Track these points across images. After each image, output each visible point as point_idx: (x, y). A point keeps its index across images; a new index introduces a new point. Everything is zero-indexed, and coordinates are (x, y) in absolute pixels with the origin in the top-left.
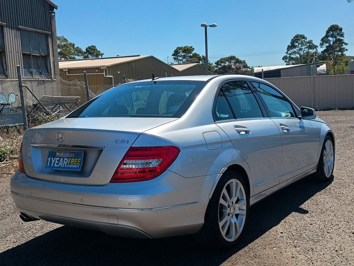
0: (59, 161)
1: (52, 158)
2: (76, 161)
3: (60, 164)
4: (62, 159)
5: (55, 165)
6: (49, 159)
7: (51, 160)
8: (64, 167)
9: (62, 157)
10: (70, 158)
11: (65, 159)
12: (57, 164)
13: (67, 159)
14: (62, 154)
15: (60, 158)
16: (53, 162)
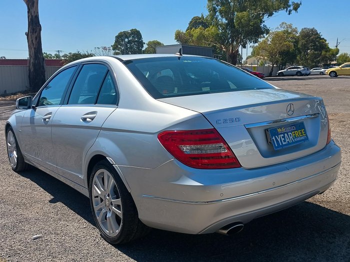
0: (284, 137)
1: (276, 136)
2: (300, 133)
3: (287, 140)
4: (286, 135)
5: (284, 143)
6: (274, 138)
7: (276, 138)
8: (293, 143)
9: (285, 133)
10: (293, 131)
11: (289, 134)
12: (285, 141)
13: (290, 133)
14: (284, 130)
15: (284, 134)
16: (279, 140)
